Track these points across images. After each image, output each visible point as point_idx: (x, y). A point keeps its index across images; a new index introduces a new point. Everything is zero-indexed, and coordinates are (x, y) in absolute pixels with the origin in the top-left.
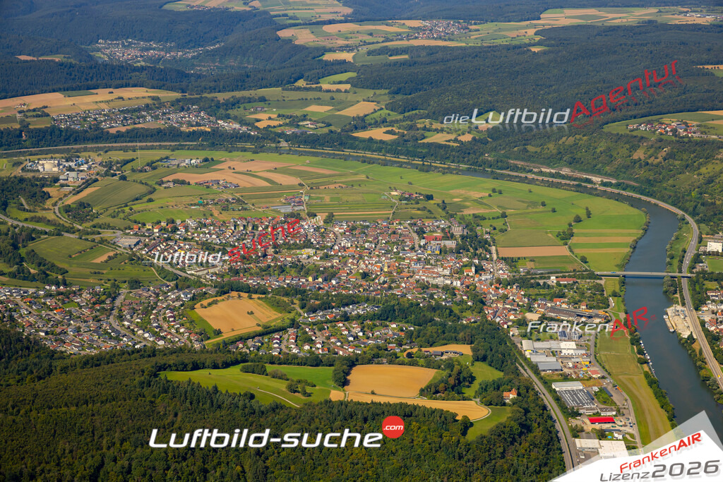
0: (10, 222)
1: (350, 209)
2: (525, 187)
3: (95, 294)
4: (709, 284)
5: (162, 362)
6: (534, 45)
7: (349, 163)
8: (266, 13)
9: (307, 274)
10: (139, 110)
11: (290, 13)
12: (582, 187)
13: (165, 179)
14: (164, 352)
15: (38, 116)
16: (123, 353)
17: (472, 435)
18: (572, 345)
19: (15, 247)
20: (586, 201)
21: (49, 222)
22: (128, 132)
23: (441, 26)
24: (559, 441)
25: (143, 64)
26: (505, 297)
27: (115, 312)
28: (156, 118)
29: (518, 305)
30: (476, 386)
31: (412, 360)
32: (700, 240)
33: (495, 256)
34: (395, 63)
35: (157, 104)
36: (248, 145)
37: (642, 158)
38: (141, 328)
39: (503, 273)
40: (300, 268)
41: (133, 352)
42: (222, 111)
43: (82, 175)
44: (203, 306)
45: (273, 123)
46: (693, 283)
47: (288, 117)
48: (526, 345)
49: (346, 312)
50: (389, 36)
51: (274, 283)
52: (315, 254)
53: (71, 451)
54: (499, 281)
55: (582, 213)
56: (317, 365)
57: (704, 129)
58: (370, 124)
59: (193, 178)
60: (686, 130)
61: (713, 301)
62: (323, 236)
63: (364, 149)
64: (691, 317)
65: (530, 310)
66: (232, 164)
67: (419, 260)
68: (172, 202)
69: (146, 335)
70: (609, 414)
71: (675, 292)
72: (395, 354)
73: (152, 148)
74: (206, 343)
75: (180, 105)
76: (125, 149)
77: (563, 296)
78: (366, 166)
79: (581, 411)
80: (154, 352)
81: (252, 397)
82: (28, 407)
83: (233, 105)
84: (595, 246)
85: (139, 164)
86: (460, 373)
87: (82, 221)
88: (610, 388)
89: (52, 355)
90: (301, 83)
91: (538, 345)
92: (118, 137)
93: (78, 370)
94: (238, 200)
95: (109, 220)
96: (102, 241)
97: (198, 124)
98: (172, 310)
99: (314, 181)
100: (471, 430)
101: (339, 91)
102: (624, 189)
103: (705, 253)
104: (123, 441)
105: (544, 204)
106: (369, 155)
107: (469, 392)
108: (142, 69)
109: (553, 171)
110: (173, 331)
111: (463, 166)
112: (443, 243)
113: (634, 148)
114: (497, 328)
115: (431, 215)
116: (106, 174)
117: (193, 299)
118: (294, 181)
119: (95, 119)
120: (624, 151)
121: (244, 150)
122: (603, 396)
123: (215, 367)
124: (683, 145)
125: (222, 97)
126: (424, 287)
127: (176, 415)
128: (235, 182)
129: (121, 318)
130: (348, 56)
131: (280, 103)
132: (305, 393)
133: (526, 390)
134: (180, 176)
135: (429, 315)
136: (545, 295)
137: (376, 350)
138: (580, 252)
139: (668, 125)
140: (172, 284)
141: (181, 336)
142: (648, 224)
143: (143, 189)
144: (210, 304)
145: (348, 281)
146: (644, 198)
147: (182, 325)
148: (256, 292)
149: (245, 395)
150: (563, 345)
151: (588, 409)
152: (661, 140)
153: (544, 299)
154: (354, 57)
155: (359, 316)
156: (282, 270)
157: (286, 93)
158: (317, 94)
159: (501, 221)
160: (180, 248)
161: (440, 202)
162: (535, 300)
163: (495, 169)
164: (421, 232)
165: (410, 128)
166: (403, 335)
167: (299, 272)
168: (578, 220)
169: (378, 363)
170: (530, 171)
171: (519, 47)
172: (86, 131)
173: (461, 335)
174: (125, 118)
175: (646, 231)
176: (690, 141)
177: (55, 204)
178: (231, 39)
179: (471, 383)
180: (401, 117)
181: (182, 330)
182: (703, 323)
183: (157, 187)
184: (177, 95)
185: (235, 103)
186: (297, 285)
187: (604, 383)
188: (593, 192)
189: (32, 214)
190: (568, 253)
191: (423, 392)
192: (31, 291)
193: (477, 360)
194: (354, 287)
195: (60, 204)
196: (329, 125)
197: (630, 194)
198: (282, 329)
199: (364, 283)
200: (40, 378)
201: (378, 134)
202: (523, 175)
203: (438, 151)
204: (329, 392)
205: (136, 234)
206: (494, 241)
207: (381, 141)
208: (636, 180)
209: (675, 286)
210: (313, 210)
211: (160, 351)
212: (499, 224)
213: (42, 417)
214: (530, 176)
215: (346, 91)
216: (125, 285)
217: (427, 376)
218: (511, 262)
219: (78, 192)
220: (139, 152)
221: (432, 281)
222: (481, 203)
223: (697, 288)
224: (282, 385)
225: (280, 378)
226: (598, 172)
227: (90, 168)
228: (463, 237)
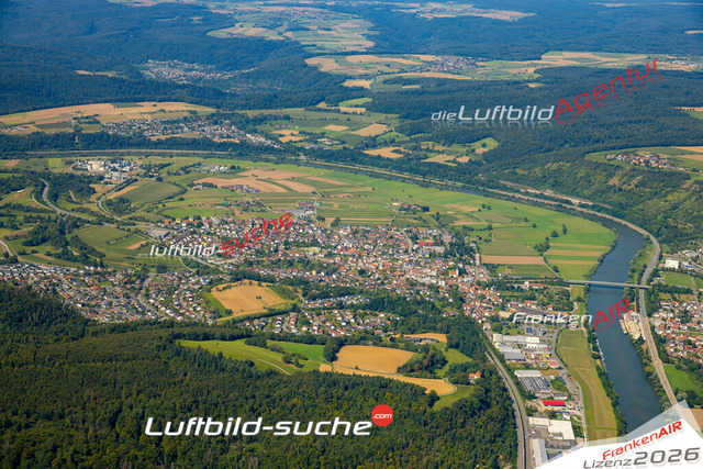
0: (59, 211)
1: (355, 216)
2: (511, 204)
3: (127, 275)
4: (663, 296)
5: (178, 332)
6: (532, 82)
7: (359, 176)
8: (297, 42)
9: (312, 268)
10: (178, 121)
11: (319, 44)
12: (561, 207)
13: (195, 182)
14: (180, 325)
15: (90, 123)
16: (146, 323)
17: (437, 406)
18: (537, 340)
19: (62, 233)
20: (564, 219)
21: (92, 213)
22: (167, 140)
23: (451, 61)
24: (514, 417)
25: (185, 82)
26: (483, 297)
27: (143, 291)
28: (193, 129)
29: (493, 304)
30: (447, 368)
31: (394, 344)
32: (661, 258)
33: (478, 262)
34: (407, 92)
35: (195, 117)
36: (271, 157)
37: (617, 184)
38: (164, 305)
39: (484, 276)
40: (307, 263)
41: (154, 323)
42: (250, 126)
43: (124, 175)
44: (218, 290)
45: (294, 139)
46: (649, 293)
47: (308, 134)
48: (496, 338)
49: (341, 302)
50: (405, 68)
51: (282, 274)
52: (321, 252)
53: (95, 398)
54: (479, 283)
55: (559, 230)
56: (311, 343)
57: (673, 162)
58: (380, 144)
59: (220, 182)
60: (657, 162)
61: (665, 310)
62: (328, 237)
63: (373, 165)
64: (644, 322)
65: (503, 309)
66: (255, 172)
67: (411, 261)
68: (200, 201)
69: (168, 311)
70: (561, 398)
71: (633, 301)
72: (380, 338)
73: (187, 155)
74: (218, 320)
75: (214, 120)
76: (163, 155)
77: (534, 299)
78: (373, 180)
79: (537, 395)
80: (172, 324)
81: (252, 364)
82: (62, 361)
83: (261, 121)
84: (567, 258)
85: (174, 168)
86: (433, 356)
87: (121, 213)
88: (564, 377)
89: (86, 322)
90: (322, 105)
91: (506, 338)
92: (159, 144)
93: (107, 334)
94: (258, 203)
95: (144, 214)
96: (137, 231)
97: (229, 137)
98: (192, 292)
99: (326, 190)
100: (437, 403)
101: (355, 113)
102: (599, 211)
103: (663, 269)
104: (139, 392)
105: (526, 220)
106: (376, 170)
107: (440, 373)
108: (184, 86)
109: (538, 192)
110: (191, 309)
111: (459, 184)
112: (433, 248)
113: (610, 175)
114: (472, 322)
115: (425, 224)
116: (145, 176)
117: (210, 283)
118: (308, 189)
119: (139, 128)
120: (601, 178)
121: (268, 161)
122: (558, 384)
123: (223, 339)
124: (653, 175)
125: (251, 114)
126: (412, 284)
127: (185, 375)
128: (257, 187)
129: (147, 296)
130: (366, 84)
131: (303, 122)
132: (297, 365)
133: (489, 374)
134: (209, 180)
135: (414, 307)
136: (518, 297)
137: (363, 334)
138: (552, 262)
139: (642, 157)
140: (194, 270)
141: (197, 313)
142: (616, 242)
143: (175, 189)
144: (224, 289)
145: (347, 276)
146: (615, 219)
147: (199, 304)
148: (265, 281)
149: (246, 362)
150: (529, 339)
151: (544, 393)
152: (634, 170)
153: (517, 300)
154: (371, 85)
155: (352, 306)
156: (290, 264)
157: (308, 113)
158: (336, 115)
159: (488, 232)
160: (203, 240)
161: (435, 214)
162: (508, 301)
163: (488, 188)
164: (415, 239)
165: (415, 148)
166: (389, 323)
167: (305, 266)
168: (555, 235)
169: (364, 345)
170: (518, 191)
171: (519, 83)
172: (131, 138)
173: (439, 325)
174: (165, 128)
175: (614, 247)
176: (660, 172)
177: (99, 199)
178: (264, 64)
179: (443, 365)
180: (408, 138)
181: (199, 309)
182: (653, 328)
183: (188, 188)
184: (212, 110)
185: (262, 120)
186: (302, 277)
187: (560, 373)
188: (572, 212)
189: (78, 206)
190: (543, 263)
191: (400, 370)
192: (73, 270)
193: (451, 347)
194: (352, 281)
195: (103, 199)
196: (344, 143)
197: (604, 215)
198: (285, 313)
199: (360, 278)
200: (74, 339)
201: (386, 152)
202: (511, 194)
203: (438, 170)
204: (319, 365)
205: (166, 227)
206: (478, 249)
207: (389, 159)
208: (609, 203)
209: (633, 295)
210: (322, 215)
211: (178, 323)
212: (485, 235)
213: (73, 369)
214: (517, 195)
215: (361, 114)
216: (154, 269)
217: (405, 357)
218: (492, 268)
219: (120, 189)
220: (175, 158)
221: (419, 280)
222: (472, 217)
223: (652, 298)
224: (279, 357)
225: (278, 351)
226: (578, 195)
227: (131, 170)
228: (451, 244)
